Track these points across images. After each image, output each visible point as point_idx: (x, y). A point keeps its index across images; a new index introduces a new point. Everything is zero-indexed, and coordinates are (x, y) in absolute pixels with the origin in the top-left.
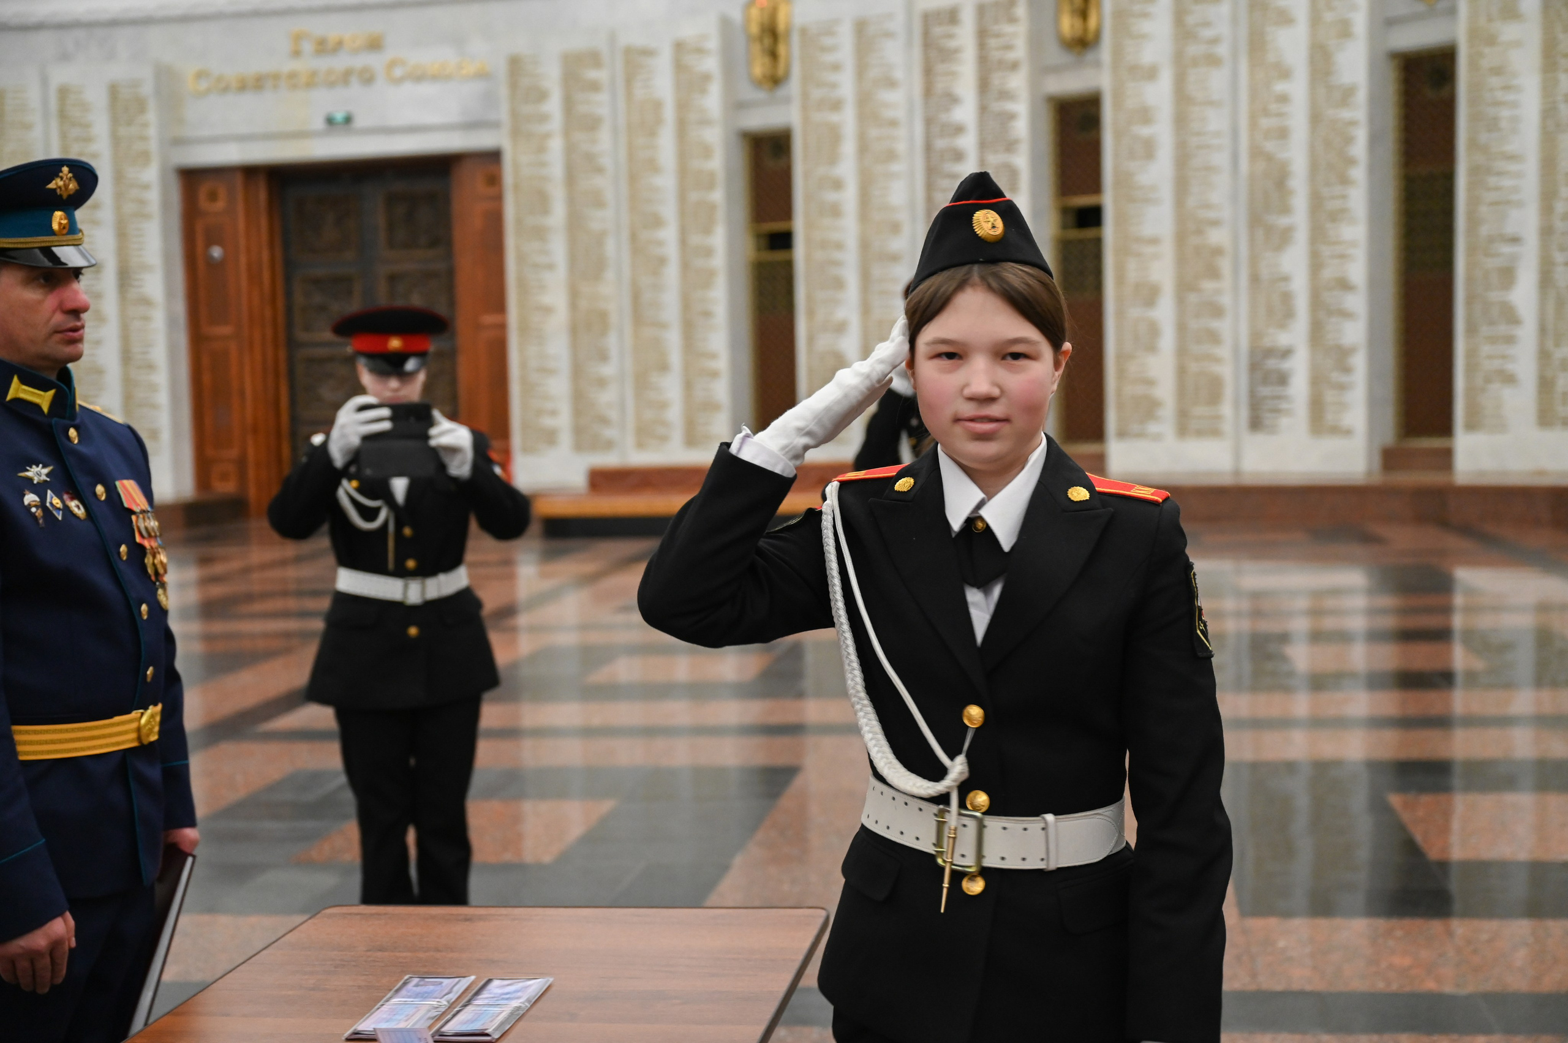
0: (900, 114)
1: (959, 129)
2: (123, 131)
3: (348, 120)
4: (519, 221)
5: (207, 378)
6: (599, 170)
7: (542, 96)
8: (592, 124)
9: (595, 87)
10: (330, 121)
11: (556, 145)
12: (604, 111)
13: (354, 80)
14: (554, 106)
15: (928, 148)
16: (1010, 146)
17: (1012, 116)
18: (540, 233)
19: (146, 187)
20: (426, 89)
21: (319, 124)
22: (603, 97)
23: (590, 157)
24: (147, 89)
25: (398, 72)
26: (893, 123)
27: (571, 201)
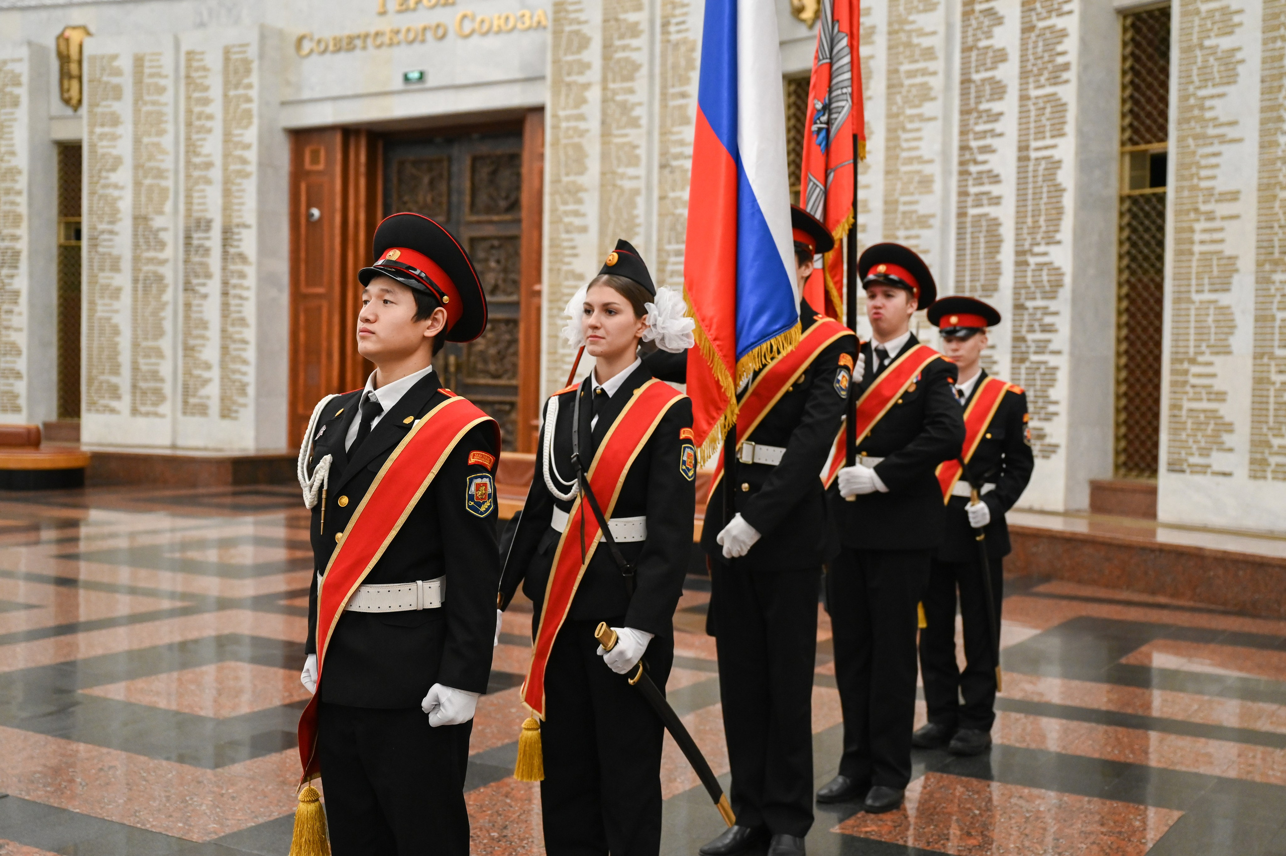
0: (936, 42)
1: (1001, 56)
2: (232, 93)
3: (422, 77)
4: (556, 181)
5: (302, 336)
6: (634, 123)
7: (584, 43)
8: (629, 71)
9: (634, 30)
10: (406, 79)
11: (594, 95)
12: (641, 57)
13: (429, 35)
14: (593, 54)
15: (966, 81)
16: (1056, 76)
17: (1063, 34)
18: (575, 192)
19: (247, 147)
20: (492, 42)
21: (398, 84)
22: (641, 41)
23: (625, 108)
24: (252, 52)
25: (468, 27)
26: (929, 54)
27: (605, 157)
